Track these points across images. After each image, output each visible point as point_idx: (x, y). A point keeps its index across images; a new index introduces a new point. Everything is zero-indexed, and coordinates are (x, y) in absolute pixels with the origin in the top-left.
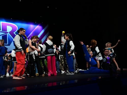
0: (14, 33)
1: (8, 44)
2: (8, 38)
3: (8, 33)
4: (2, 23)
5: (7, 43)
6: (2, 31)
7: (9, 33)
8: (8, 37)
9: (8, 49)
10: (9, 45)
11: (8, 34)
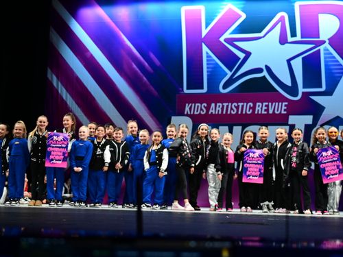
1: (323, 89)
2: (326, 65)
3: (323, 42)
4: (300, 6)
5: (321, 87)
6: (302, 38)
7: (327, 45)
8: (325, 58)
9: (323, 108)
10: (329, 92)
11: (326, 50)
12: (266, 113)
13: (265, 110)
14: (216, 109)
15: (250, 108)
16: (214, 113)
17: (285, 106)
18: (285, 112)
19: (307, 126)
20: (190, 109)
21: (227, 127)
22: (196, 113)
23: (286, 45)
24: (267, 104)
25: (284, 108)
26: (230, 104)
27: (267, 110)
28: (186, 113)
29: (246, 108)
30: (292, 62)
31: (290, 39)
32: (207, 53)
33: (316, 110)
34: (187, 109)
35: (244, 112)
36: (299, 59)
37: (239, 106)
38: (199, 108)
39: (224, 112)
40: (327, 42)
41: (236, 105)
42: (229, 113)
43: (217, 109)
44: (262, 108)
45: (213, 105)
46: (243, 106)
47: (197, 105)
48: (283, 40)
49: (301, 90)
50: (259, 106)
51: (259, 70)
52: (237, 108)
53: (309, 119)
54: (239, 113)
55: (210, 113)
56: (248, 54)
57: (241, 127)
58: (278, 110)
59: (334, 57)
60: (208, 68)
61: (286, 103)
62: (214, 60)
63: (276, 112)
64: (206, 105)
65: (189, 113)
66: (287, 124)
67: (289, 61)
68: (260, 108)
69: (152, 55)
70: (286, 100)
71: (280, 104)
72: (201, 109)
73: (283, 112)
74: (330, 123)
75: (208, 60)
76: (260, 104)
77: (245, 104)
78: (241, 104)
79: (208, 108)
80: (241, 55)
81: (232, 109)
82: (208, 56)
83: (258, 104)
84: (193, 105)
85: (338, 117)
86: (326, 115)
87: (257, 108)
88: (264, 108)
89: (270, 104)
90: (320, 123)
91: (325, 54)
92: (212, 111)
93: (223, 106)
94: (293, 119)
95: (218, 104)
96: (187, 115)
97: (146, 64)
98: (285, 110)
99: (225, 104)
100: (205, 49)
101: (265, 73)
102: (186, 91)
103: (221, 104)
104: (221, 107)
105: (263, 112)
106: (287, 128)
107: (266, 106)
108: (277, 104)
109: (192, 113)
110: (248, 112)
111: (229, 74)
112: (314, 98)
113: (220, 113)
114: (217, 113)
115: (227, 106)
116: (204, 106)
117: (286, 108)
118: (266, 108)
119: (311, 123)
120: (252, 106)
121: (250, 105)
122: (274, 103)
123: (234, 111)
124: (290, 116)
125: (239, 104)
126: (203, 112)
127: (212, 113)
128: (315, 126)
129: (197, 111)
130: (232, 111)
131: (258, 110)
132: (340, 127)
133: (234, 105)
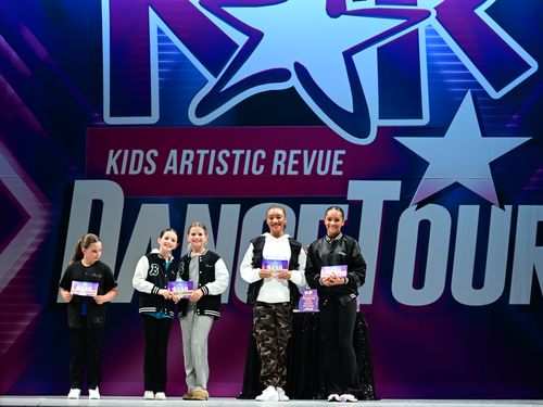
0: (481, 11)
1: (425, 121)
2: (430, 67)
3: (425, 14)
7: (432, 21)
8: (428, 50)
9: (428, 164)
10: (437, 129)
11: (430, 31)
12: (296, 173)
13: (295, 167)
14: (180, 162)
15: (260, 161)
16: (175, 172)
17: (340, 157)
18: (340, 173)
19: (388, 205)
20: (119, 162)
21: (206, 206)
22: (132, 172)
23: (342, 16)
24: (299, 152)
25: (337, 162)
26: (213, 152)
27: (299, 167)
28: (108, 172)
29: (251, 162)
30: (356, 58)
31: (351, 6)
32: (160, 31)
33: (408, 169)
34: (112, 162)
35: (246, 172)
36: (373, 51)
37: (233, 156)
38: (141, 162)
39: (200, 172)
40: (434, 13)
41: (228, 155)
42: (210, 172)
43: (184, 162)
44: (286, 163)
45: (173, 153)
46: (243, 157)
47: (135, 152)
48: (336, 7)
49: (376, 122)
50: (280, 156)
51: (282, 75)
52: (231, 161)
53: (392, 189)
54: (235, 172)
55: (166, 172)
56: (255, 37)
58: (323, 169)
59: (449, 50)
60: (160, 66)
61: (343, 152)
62: (176, 48)
63: (319, 172)
64: (156, 153)
65: (116, 172)
66: (344, 201)
67: (348, 55)
68: (284, 162)
69: (28, 34)
70: (343, 144)
71: (329, 152)
72: (146, 163)
73: (335, 172)
74: (434, 199)
75: (160, 48)
76: (284, 153)
77: (249, 152)
78: (238, 153)
79: (161, 161)
80: (240, 39)
81: (217, 163)
82: (162, 39)
83: (277, 152)
84: (126, 152)
85: (457, 185)
86: (432, 181)
87: (276, 162)
88: (292, 161)
89: (306, 152)
90: (417, 197)
91: (427, 41)
92: (170, 167)
93: (197, 157)
94: (357, 189)
95: (185, 152)
96: (112, 177)
97: (14, 54)
98: (339, 168)
99: (202, 153)
100: (155, 21)
101: (294, 82)
102: (109, 120)
103: (192, 153)
104: (192, 158)
105: (290, 172)
106: (345, 207)
107: (296, 157)
108: (321, 152)
109: (123, 172)
110: (255, 172)
111: (212, 81)
112: (404, 140)
113: (189, 172)
114: (182, 172)
115: (207, 157)
116: (152, 155)
117: (341, 162)
118: (296, 162)
119: (397, 198)
120: (264, 156)
121: (260, 155)
122: (315, 152)
123: (222, 169)
124: (351, 183)
125: (234, 152)
126: (150, 169)
127: (170, 172)
128: (407, 206)
129: (135, 169)
130: (218, 169)
131: (279, 167)
132: (461, 207)
133: (224, 156)
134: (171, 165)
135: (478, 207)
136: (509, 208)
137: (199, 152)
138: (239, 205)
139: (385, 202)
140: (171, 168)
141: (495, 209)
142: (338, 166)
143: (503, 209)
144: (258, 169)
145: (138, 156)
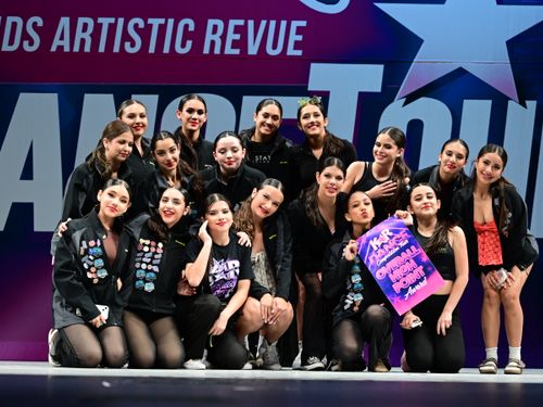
12: (237, 52)
13: (235, 44)
14: (75, 35)
15: (187, 35)
16: (67, 49)
17: (299, 30)
18: (299, 53)
22: (5, 47)
24: (241, 22)
25: (294, 37)
26: (121, 21)
27: (241, 44)
29: (173, 35)
33: (394, 48)
35: (166, 50)
37: (149, 27)
38: (19, 34)
39: (102, 49)
41: (141, 24)
42: (116, 49)
43: (79, 35)
44: (224, 38)
45: (65, 22)
46: (162, 28)
47: (10, 20)
50: (215, 28)
52: (145, 33)
53: (370, 76)
54: (152, 50)
55: (53, 49)
57: (154, 99)
58: (274, 47)
61: (303, 23)
63: (270, 51)
64: (40, 22)
66: (302, 91)
68: (219, 36)
70: (306, 13)
71: (284, 24)
72: (25, 36)
73: (291, 52)
74: (428, 90)
76: (220, 24)
77: (171, 22)
78: (156, 22)
79: (47, 33)
81: (126, 37)
83: (211, 23)
85: (461, 72)
87: (209, 37)
88: (232, 36)
89: (251, 23)
90: (405, 88)
93: (98, 27)
94: (321, 75)
95: (81, 21)
98: (297, 45)
99: (105, 22)
103: (90, 22)
104: (90, 29)
105: (229, 51)
107: (237, 29)
108: (273, 23)
110: (178, 49)
113: (87, 49)
114: (76, 49)
115: (112, 28)
116: (35, 24)
117: (300, 38)
118: (238, 37)
119: (378, 89)
120: (192, 28)
121: (186, 26)
122: (264, 23)
123: (133, 45)
124: (314, 66)
125: (150, 21)
126: (31, 43)
127: (60, 48)
128: (392, 101)
129: (11, 42)
130: (127, 45)
131: (213, 43)
132: (467, 103)
133: (136, 26)
134: (62, 38)
135: (490, 102)
136: (532, 105)
137: (100, 20)
138: (157, 96)
139: (360, 93)
140: (61, 43)
141: (513, 107)
142: (296, 42)
143: (525, 106)
144: (183, 45)
145: (14, 25)
